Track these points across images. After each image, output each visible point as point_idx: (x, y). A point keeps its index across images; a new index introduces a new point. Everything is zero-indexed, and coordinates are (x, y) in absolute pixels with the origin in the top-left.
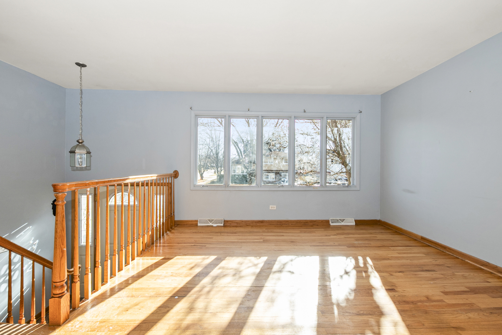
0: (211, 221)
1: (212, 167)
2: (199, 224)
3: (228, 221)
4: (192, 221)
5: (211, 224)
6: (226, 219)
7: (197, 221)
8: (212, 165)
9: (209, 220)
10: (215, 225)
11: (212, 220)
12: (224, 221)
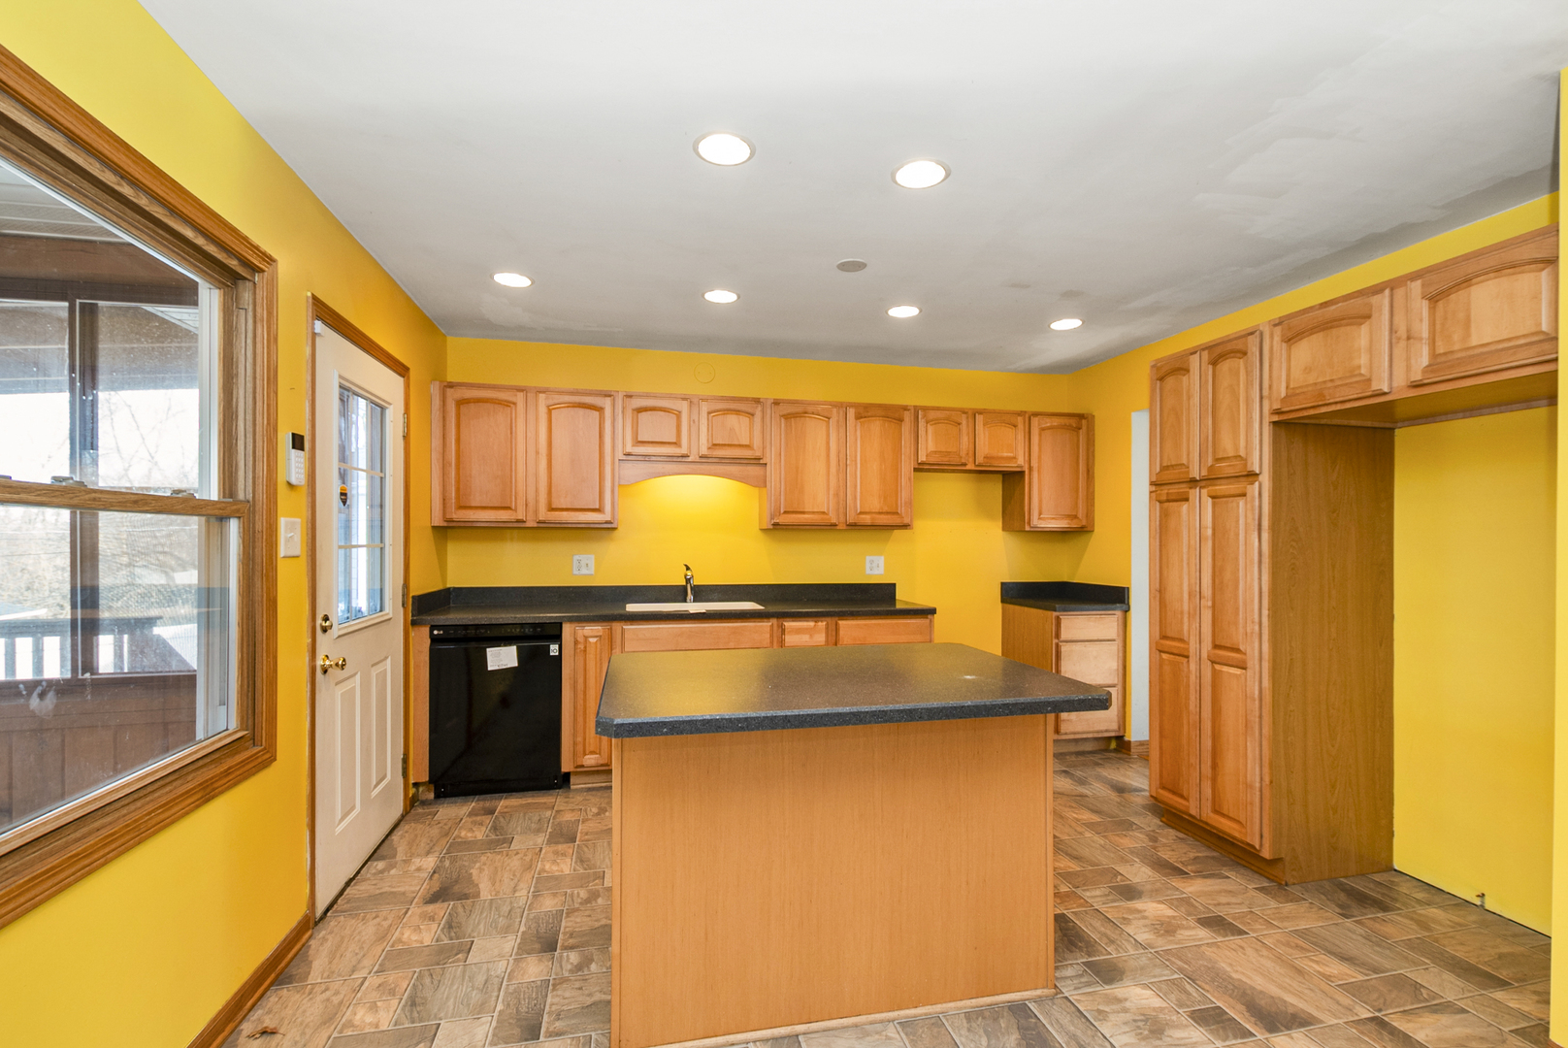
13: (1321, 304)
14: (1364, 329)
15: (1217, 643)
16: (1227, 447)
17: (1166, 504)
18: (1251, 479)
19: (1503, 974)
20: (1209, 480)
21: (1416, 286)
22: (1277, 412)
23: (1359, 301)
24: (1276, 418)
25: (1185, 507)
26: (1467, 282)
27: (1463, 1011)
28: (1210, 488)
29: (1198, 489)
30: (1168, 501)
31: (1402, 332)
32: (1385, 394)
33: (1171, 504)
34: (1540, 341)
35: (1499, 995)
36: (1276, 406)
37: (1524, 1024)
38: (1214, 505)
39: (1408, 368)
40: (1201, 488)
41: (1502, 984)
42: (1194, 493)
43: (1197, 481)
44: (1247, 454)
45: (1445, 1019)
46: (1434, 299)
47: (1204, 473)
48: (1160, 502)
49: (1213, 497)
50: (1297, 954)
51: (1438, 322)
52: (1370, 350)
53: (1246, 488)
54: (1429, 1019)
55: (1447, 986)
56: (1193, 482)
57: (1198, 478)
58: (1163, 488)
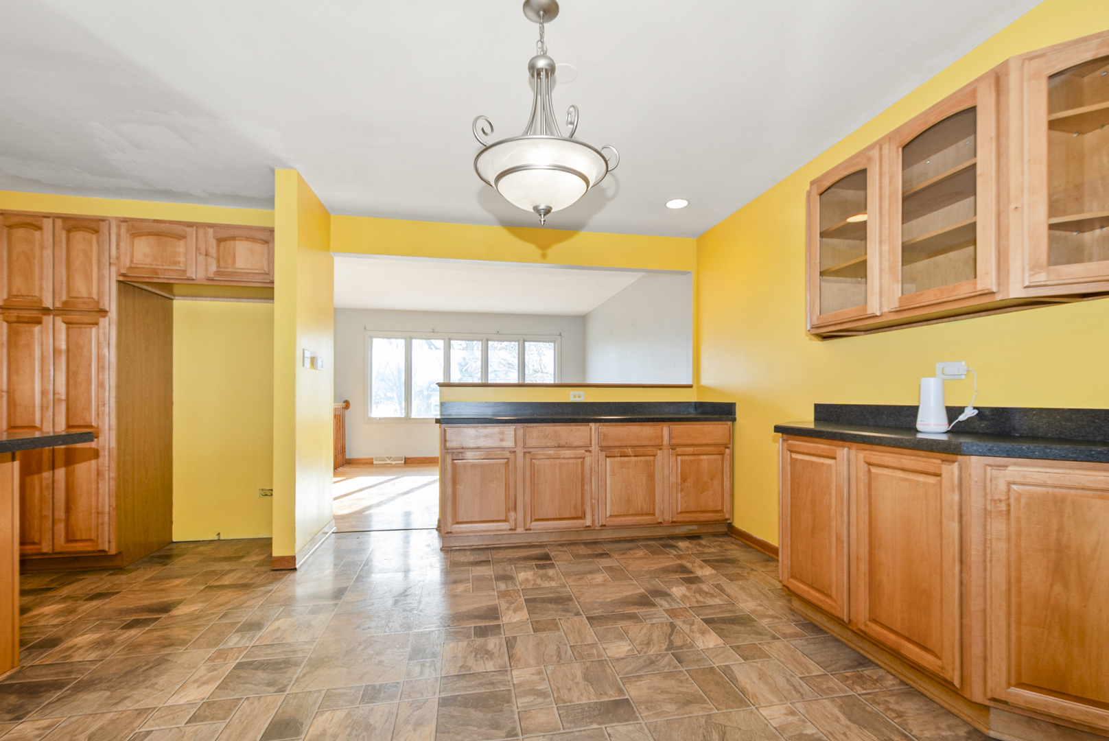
0: (389, 458)
1: (390, 399)
2: (375, 462)
3: (409, 459)
4: (366, 459)
5: (389, 462)
6: (407, 456)
7: (372, 459)
8: (390, 395)
9: (387, 458)
10: (394, 463)
11: (391, 458)
12: (405, 458)
13: (154, 220)
14: (182, 243)
15: (71, 424)
16: (81, 288)
17: (15, 325)
18: (102, 314)
19: (241, 554)
20: (64, 310)
21: (211, 231)
22: (124, 275)
23: (180, 227)
24: (121, 279)
25: (37, 329)
26: (233, 238)
27: (235, 570)
28: (64, 316)
29: (51, 316)
30: (18, 322)
31: (203, 249)
32: (193, 280)
33: (21, 325)
34: (263, 274)
35: (244, 560)
36: (123, 271)
37: (256, 564)
38: (68, 329)
39: (207, 270)
40: (54, 315)
41: (242, 557)
42: (48, 320)
43: (51, 310)
44: (99, 298)
45: (232, 575)
46: (219, 241)
47: (58, 305)
48: (8, 322)
49: (66, 323)
50: (155, 586)
51: (221, 251)
52: (186, 255)
53: (98, 319)
54: (226, 577)
55: (226, 566)
56: (47, 311)
57: (51, 308)
58: (11, 311)
